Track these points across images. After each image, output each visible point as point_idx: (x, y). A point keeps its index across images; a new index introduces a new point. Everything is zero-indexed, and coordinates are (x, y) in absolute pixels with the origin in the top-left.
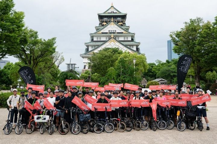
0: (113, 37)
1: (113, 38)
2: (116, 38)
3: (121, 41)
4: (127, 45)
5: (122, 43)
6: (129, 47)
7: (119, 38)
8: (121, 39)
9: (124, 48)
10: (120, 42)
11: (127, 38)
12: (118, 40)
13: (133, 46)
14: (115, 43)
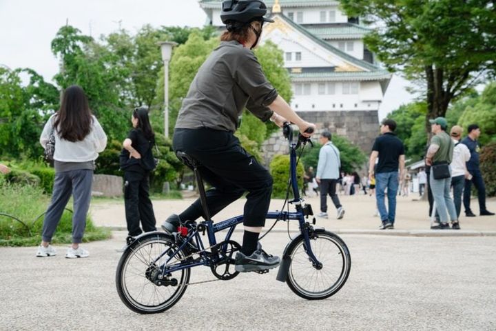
0: (279, 10)
1: (281, 14)
2: (291, 15)
3: (311, 25)
4: (329, 40)
5: (312, 31)
6: (336, 45)
7: (301, 13)
8: (312, 17)
9: (316, 52)
10: (304, 28)
11: (333, 14)
12: (298, 23)
13: (351, 41)
14: (287, 34)
